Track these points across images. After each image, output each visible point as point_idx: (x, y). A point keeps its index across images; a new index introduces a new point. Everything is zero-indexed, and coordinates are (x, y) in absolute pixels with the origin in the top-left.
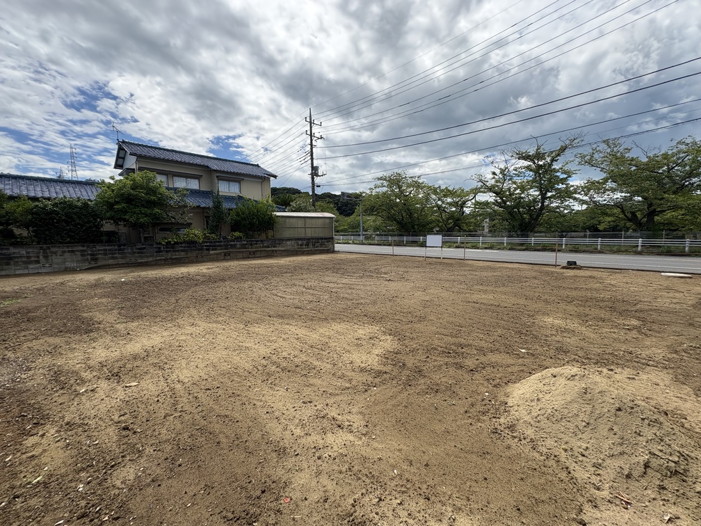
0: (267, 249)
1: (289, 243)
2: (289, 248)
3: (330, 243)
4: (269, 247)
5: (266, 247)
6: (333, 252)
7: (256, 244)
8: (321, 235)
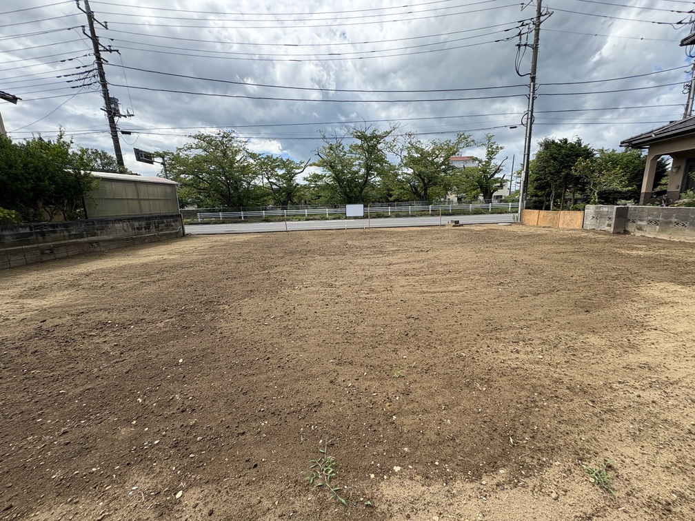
0: (79, 240)
1: (118, 226)
2: (120, 234)
3: (178, 223)
4: (82, 237)
5: (76, 236)
6: (184, 236)
7: (54, 232)
8: (164, 212)
